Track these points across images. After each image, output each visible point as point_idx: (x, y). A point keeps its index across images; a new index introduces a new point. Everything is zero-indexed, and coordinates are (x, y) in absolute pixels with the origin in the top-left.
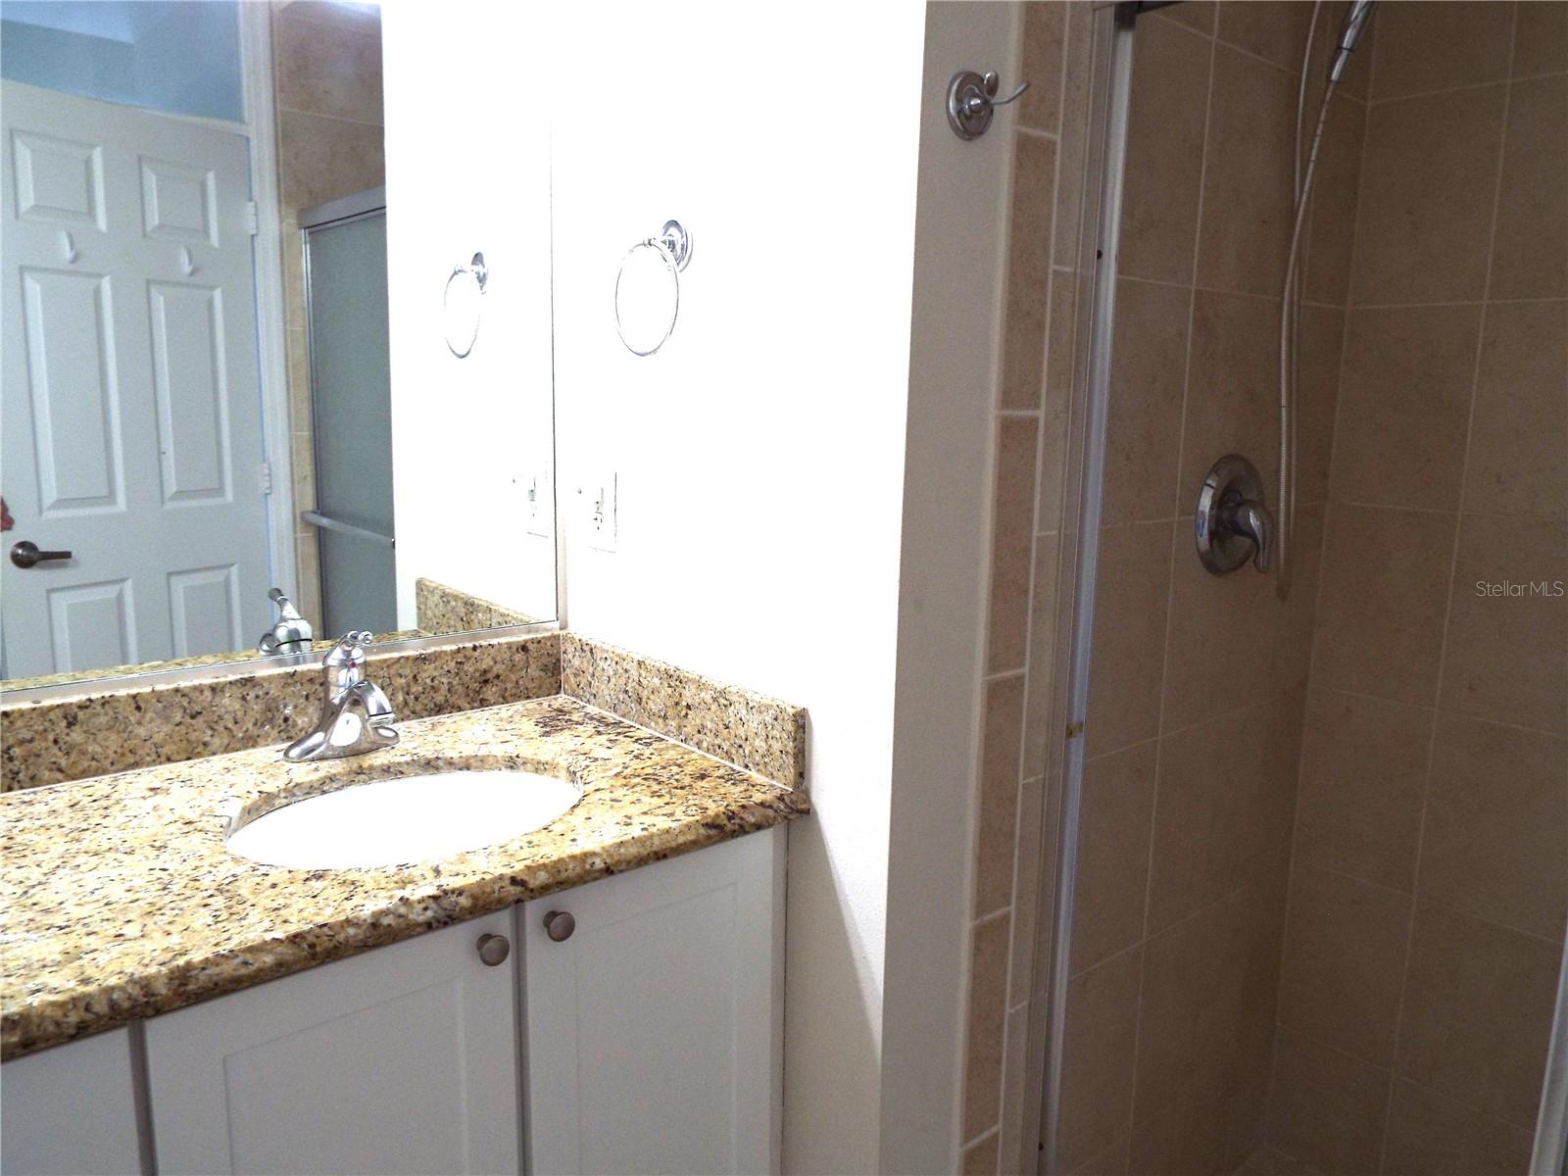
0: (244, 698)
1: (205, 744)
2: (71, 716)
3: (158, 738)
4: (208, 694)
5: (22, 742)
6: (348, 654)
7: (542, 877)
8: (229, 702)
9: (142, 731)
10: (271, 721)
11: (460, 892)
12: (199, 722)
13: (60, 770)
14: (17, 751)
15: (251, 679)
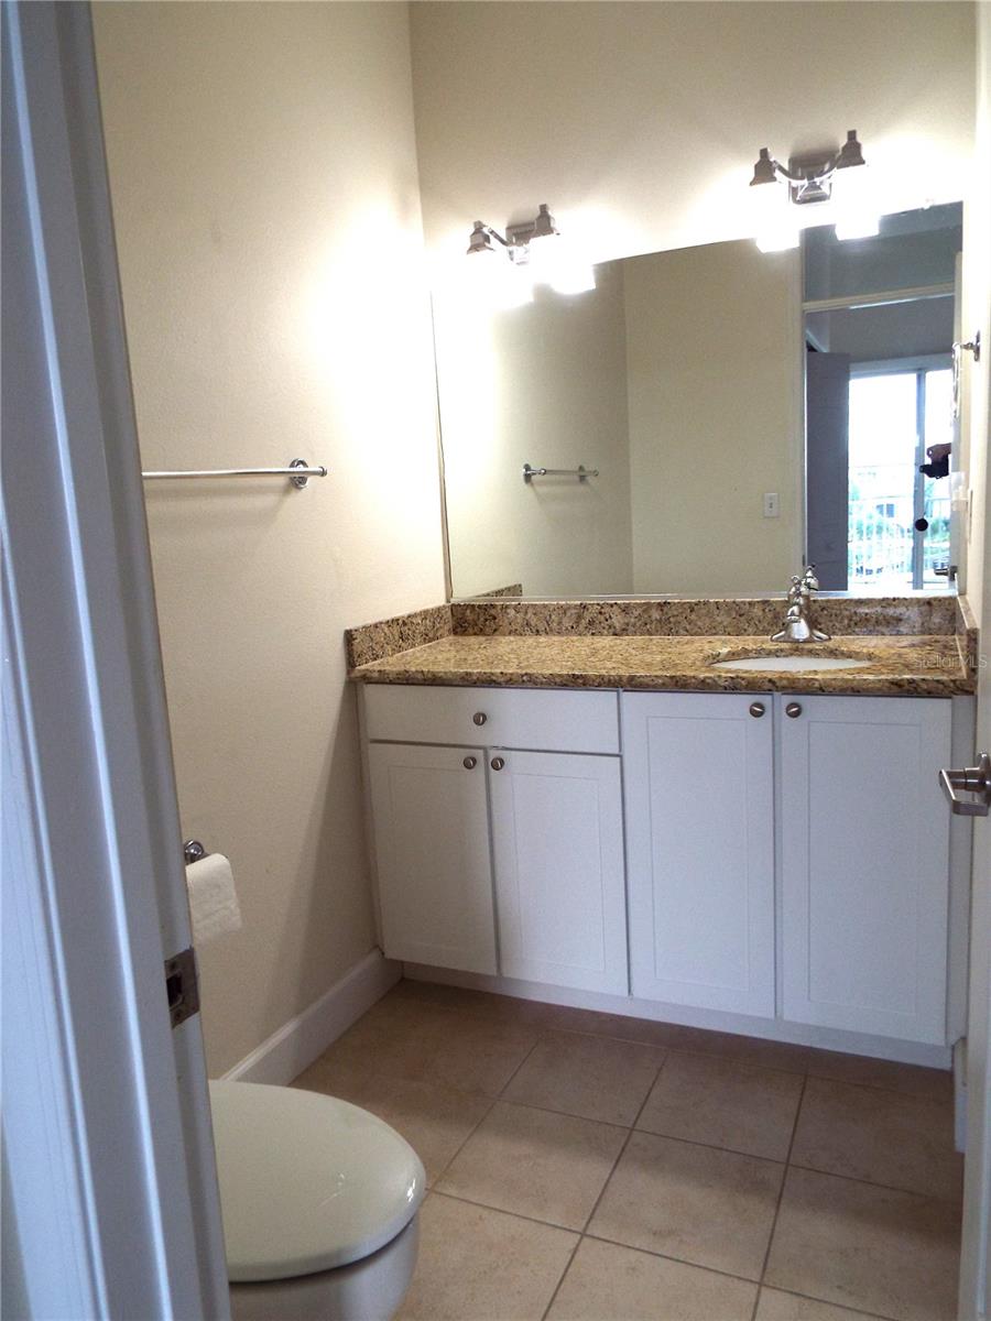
0: (764, 610)
1: (745, 630)
2: (692, 608)
3: (725, 624)
4: (747, 605)
5: (674, 616)
6: (798, 589)
7: (785, 682)
8: (757, 611)
9: (719, 619)
10: (776, 624)
11: (743, 679)
12: (742, 619)
13: (687, 631)
14: (671, 619)
15: (767, 601)
